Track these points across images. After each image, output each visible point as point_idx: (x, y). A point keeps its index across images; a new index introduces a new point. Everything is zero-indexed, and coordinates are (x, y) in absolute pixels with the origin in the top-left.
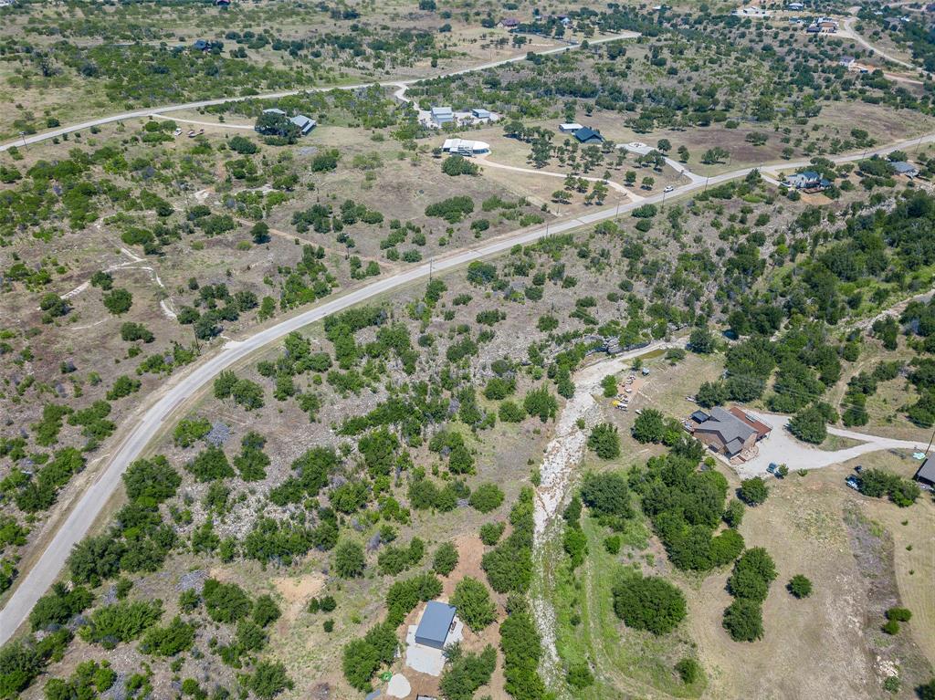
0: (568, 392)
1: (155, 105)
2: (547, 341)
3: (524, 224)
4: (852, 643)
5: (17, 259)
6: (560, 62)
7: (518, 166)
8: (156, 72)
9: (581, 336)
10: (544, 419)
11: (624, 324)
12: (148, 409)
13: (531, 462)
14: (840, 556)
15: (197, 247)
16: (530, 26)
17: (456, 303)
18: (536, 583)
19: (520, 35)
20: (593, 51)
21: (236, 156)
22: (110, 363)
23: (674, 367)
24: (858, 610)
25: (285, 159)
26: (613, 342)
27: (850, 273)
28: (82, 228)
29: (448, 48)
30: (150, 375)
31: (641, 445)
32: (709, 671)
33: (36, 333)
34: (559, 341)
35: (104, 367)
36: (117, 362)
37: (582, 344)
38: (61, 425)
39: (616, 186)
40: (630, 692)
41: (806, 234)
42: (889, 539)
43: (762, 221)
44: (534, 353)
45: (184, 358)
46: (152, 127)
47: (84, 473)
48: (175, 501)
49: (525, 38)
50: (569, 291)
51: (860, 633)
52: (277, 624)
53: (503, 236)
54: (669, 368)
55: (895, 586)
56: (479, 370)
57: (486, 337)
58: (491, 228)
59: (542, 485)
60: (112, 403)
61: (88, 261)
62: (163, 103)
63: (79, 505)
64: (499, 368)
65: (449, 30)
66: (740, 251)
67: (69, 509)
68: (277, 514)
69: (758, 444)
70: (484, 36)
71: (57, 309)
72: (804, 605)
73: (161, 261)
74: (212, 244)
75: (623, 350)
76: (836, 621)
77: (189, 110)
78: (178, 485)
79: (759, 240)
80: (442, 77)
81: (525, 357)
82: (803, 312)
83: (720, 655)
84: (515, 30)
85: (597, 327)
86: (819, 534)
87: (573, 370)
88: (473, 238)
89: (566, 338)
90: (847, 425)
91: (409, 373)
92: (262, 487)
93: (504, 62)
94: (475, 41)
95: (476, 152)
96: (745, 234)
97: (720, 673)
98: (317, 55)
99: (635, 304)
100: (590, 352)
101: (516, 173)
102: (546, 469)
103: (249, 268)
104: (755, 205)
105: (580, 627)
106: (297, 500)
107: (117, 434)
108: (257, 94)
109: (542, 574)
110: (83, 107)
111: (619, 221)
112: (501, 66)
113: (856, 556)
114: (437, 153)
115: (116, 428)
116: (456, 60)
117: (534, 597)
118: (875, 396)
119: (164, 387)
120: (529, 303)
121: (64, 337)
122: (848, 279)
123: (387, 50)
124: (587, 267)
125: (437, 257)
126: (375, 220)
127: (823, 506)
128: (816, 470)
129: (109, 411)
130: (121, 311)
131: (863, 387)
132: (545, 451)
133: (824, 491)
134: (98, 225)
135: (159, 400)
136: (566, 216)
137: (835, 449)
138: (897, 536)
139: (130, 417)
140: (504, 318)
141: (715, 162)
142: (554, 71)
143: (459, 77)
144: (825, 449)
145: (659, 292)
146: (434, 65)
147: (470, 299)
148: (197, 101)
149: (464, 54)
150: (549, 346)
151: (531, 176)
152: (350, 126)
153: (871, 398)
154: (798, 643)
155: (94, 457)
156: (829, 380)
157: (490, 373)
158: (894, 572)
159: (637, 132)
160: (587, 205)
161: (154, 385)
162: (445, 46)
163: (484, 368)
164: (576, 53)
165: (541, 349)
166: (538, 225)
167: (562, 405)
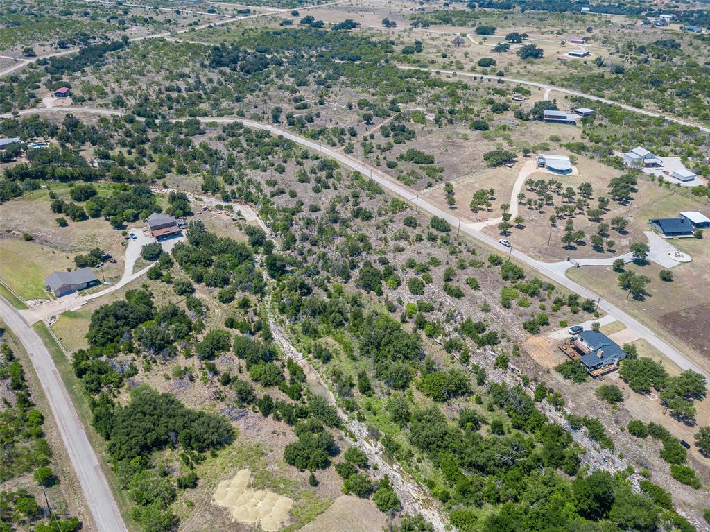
9: (262, 194)
13: (178, 186)
58: (392, 170)
85: (268, 197)
128: (125, 250)
136: (424, 195)
137: (136, 262)
144: (138, 259)
167: (217, 198)
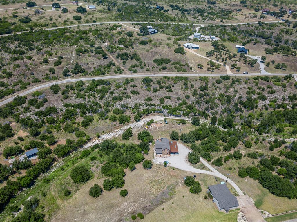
0: (137, 119)
1: (124, 21)
2: (143, 104)
3: (178, 71)
4: (119, 215)
5: (51, 49)
6: (269, 26)
7: (202, 55)
8: (135, 13)
9: (155, 106)
10: (120, 123)
11: (173, 107)
12: (36, 87)
13: (103, 132)
14: (152, 194)
15: (89, 56)
16: (271, 12)
17: (131, 86)
18: (68, 158)
19: (264, 15)
20: (288, 24)
21: (126, 36)
23: (179, 125)
24: (134, 209)
25: (137, 39)
26: (165, 111)
27: (292, 121)
28: (72, 46)
29: (233, 17)
30: (45, 80)
31: (138, 140)
32: (74, 197)
33: (37, 65)
34: (147, 105)
36: (42, 75)
37: (155, 109)
38: (19, 84)
39: (228, 68)
40: (52, 190)
41: (291, 102)
42: (171, 198)
43: (273, 92)
44: (136, 106)
45: (55, 79)
46: (116, 26)
47: (12, 95)
48: (19, 107)
49: (265, 16)
50: (167, 93)
51: (126, 214)
52: (10, 138)
53: (168, 73)
54: (176, 125)
55: (153, 209)
56: (118, 105)
57: (128, 97)
58: (167, 70)
59: (100, 138)
60: (31, 83)
61: (64, 53)
62: (127, 21)
63: (6, 100)
64: (123, 106)
65: (240, 11)
66: (249, 99)
67: (3, 100)
68: (33, 117)
69: (172, 155)
70: (250, 14)
71: (46, 61)
72: (121, 199)
73: (77, 57)
74: (93, 56)
75: (168, 115)
76: (123, 207)
77: (130, 24)
78: (24, 103)
79: (263, 98)
80: (219, 25)
81: (133, 106)
82: (249, 126)
83: (81, 195)
84: (265, 14)
85: (162, 105)
86: (154, 185)
87: (147, 115)
88: (158, 71)
89: (150, 105)
90: (213, 164)
91: (100, 100)
92: (36, 110)
93: (247, 23)
94: (245, 15)
95: (193, 48)
96: (259, 94)
97: (75, 199)
98: (189, 14)
99: (184, 103)
100: (157, 112)
101: (198, 56)
102: (106, 135)
103: (94, 64)
104: (276, 86)
105: (63, 171)
106: (39, 116)
107: (26, 89)
108: (154, 22)
109: (72, 157)
110: (107, 19)
111: (212, 78)
112: (245, 25)
113: (156, 197)
114: (180, 45)
115: (26, 88)
116: (231, 21)
117: (63, 160)
118: (238, 161)
119: (45, 83)
120: (151, 92)
121: (40, 68)
122: (290, 123)
123: (212, 15)
124: (182, 88)
125: (142, 73)
126: (138, 60)
127: (167, 180)
128: (181, 170)
129: (29, 85)
130: (56, 65)
131: (237, 156)
132: (111, 131)
133: (174, 176)
134: (75, 46)
135: (40, 86)
136: (196, 72)
137: (197, 168)
138: (176, 199)
139: (32, 87)
140: (139, 94)
141: (281, 68)
142: (264, 28)
143: (225, 26)
144: (194, 167)
145: (198, 103)
146: (222, 21)
147: (136, 86)
148: (136, 21)
149: (236, 19)
150: (143, 105)
151: (202, 58)
152: (167, 34)
153: (236, 160)
154: (104, 205)
155: (17, 93)
156: (226, 149)
157: (120, 107)
158: (158, 206)
159: (267, 53)
160: (208, 70)
161: (43, 82)
162: (232, 16)
163: (119, 105)
164: (281, 24)
165: (140, 105)
166: (183, 72)
167: (132, 122)
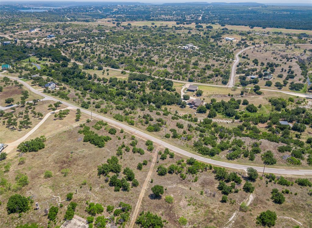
12: (299, 175)
22: (299, 196)
35: (302, 197)
45: (271, 178)
135: (294, 175)
